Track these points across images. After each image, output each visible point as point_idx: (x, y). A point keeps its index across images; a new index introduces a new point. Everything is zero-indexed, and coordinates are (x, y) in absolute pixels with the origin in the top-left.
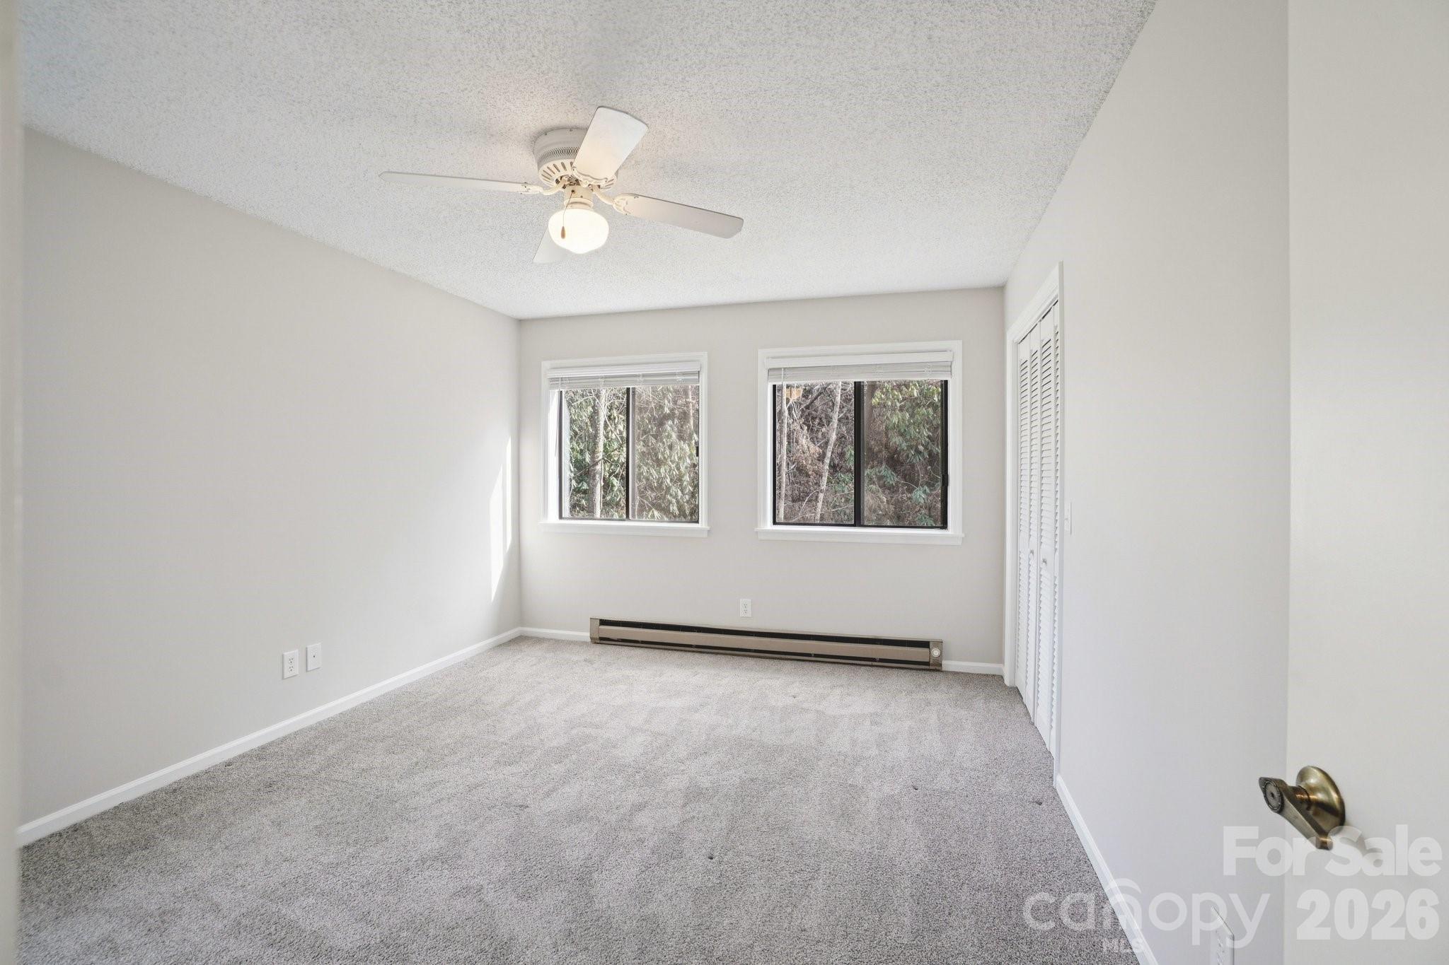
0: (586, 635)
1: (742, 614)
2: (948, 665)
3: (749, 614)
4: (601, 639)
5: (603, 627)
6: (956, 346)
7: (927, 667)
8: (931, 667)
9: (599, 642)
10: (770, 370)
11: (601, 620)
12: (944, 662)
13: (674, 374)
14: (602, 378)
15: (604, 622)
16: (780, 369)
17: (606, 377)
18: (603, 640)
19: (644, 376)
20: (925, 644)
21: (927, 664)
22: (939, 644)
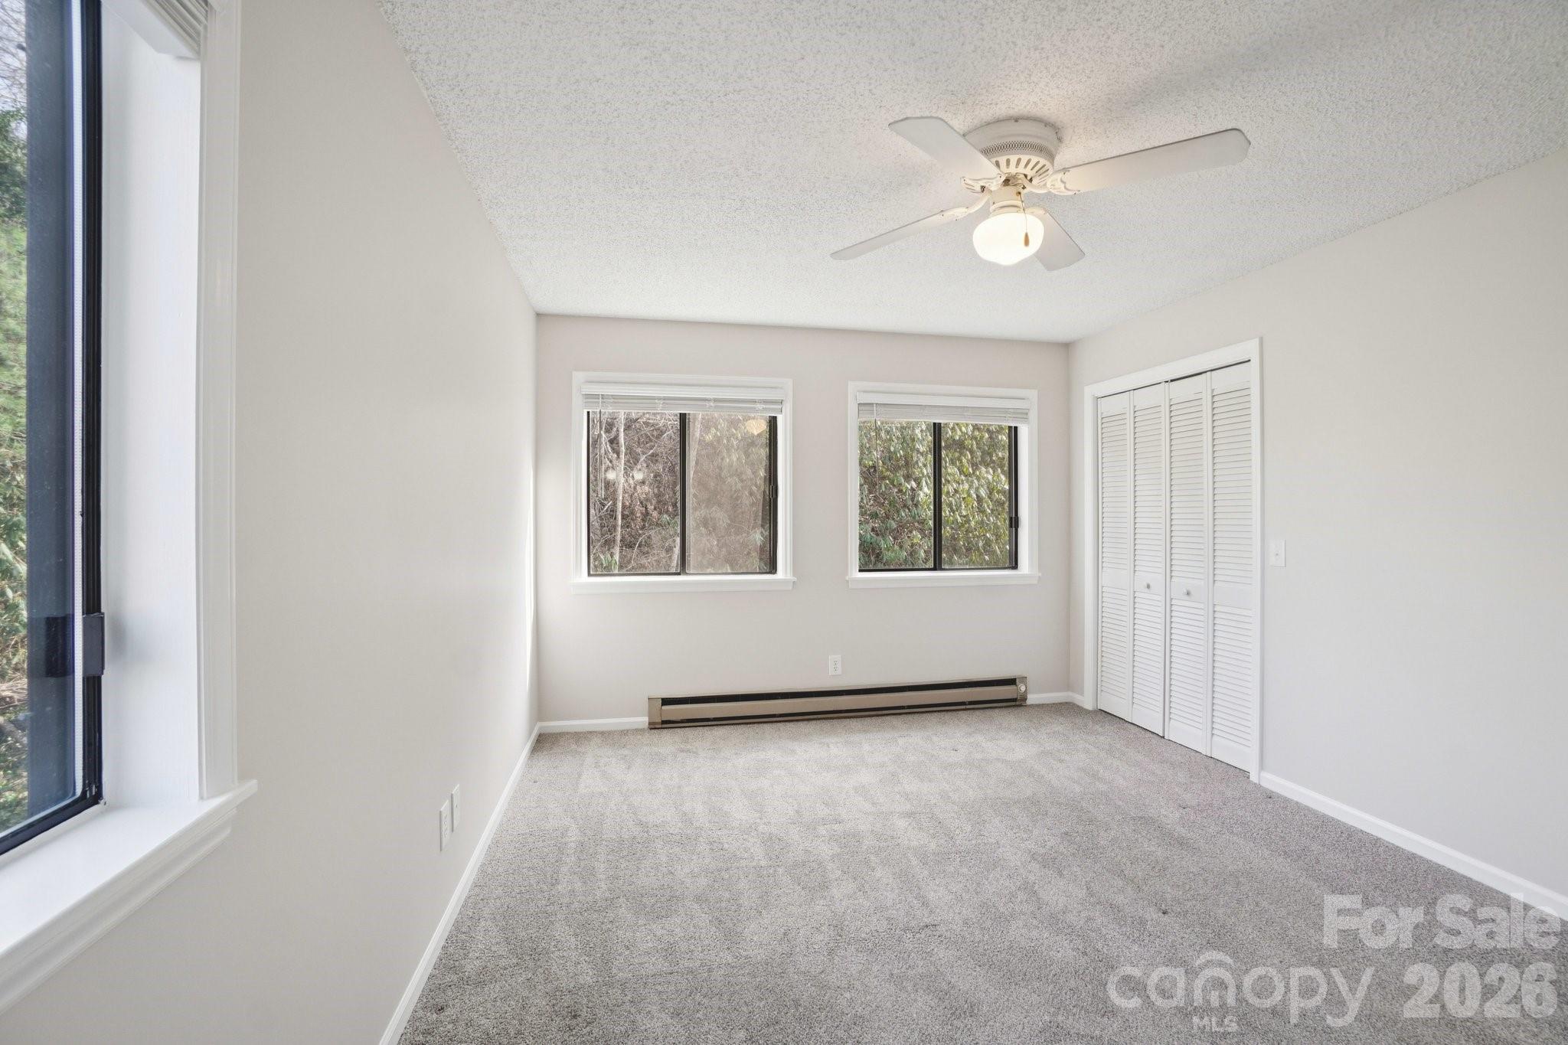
0: (643, 720)
1: (831, 672)
2: (1032, 699)
3: (839, 672)
4: (664, 722)
5: (665, 708)
6: (1032, 394)
7: (1014, 703)
8: (1018, 703)
9: (660, 726)
10: (859, 404)
11: (663, 699)
12: (1029, 696)
13: (754, 402)
14: (659, 399)
15: (666, 702)
16: (873, 404)
17: (665, 399)
18: (667, 724)
19: (715, 400)
20: (1011, 682)
21: (1015, 700)
22: (1024, 679)
